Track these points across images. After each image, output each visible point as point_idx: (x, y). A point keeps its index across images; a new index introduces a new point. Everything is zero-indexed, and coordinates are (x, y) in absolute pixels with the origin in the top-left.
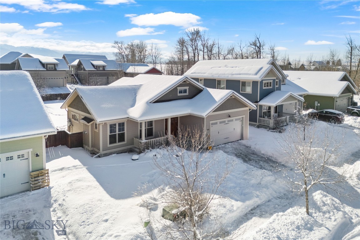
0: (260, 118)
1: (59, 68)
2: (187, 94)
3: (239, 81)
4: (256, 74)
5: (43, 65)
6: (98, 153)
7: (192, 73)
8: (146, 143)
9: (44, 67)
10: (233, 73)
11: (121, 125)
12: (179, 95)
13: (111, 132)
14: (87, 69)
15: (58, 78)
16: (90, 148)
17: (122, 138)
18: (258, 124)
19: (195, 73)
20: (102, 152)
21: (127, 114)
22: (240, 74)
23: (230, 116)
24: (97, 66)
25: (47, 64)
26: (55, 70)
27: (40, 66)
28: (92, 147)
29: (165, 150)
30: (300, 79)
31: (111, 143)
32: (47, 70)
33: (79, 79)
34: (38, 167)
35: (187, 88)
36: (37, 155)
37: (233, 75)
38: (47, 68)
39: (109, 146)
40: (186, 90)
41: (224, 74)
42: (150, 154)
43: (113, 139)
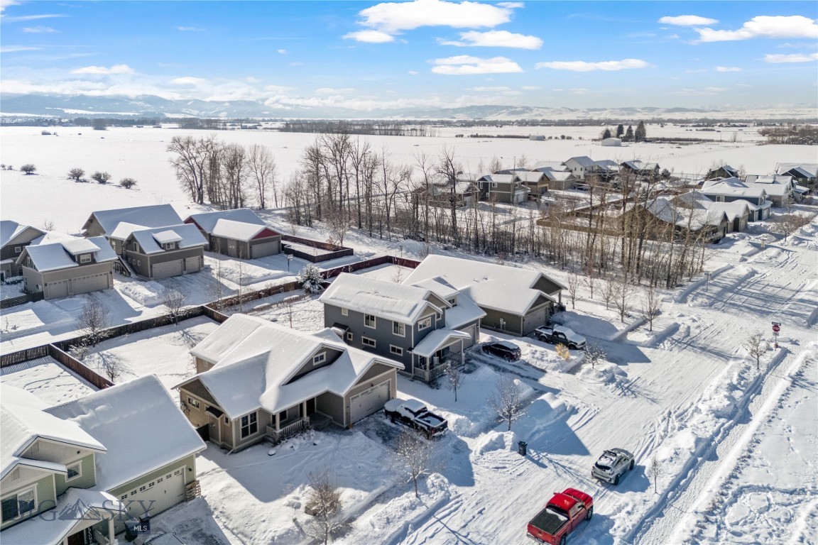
0: (416, 368)
1: (100, 259)
2: (324, 360)
3: (391, 321)
4: (409, 315)
5: (72, 257)
6: (231, 449)
7: (332, 298)
8: (281, 433)
9: (74, 260)
10: (384, 309)
11: (253, 415)
12: (315, 364)
13: (243, 425)
14: (147, 253)
15: (99, 274)
16: (220, 443)
17: (254, 428)
18: (412, 375)
19: (335, 298)
20: (235, 448)
21: (259, 403)
22: (391, 312)
23: (372, 386)
24: (164, 244)
25: (79, 256)
26: (94, 261)
27: (68, 259)
28: (222, 441)
29: (302, 438)
30: (486, 279)
31: (243, 436)
32: (81, 265)
33: (131, 265)
34: (190, 480)
35: (324, 353)
36: (190, 470)
37: (383, 311)
38: (79, 262)
39: (241, 439)
40: (323, 356)
41: (373, 308)
42: (286, 446)
43: (245, 433)
